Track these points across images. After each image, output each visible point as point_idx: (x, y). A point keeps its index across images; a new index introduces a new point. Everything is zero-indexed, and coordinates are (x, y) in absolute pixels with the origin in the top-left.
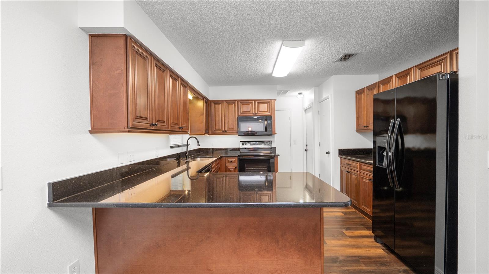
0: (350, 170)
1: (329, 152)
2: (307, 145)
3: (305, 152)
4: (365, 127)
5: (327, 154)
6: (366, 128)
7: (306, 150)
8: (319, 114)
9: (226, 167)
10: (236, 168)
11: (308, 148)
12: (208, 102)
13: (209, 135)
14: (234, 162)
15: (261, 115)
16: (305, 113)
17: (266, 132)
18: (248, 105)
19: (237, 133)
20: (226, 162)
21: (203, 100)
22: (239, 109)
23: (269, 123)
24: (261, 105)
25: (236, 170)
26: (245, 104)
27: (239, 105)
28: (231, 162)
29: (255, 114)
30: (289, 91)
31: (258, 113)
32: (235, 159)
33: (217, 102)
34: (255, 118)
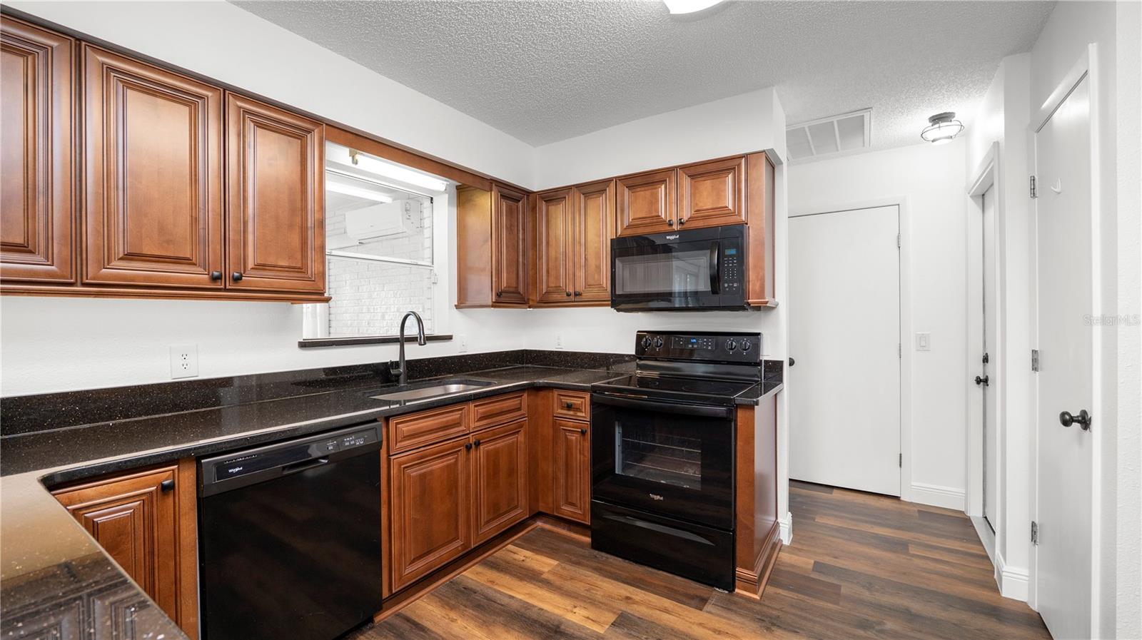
1: (1084, 413)
2: (986, 360)
3: (978, 390)
5: (1070, 424)
7: (983, 381)
8: (1034, 195)
9: (554, 423)
10: (584, 433)
11: (995, 372)
12: (528, 199)
13: (530, 307)
14: (579, 410)
15: (700, 224)
16: (981, 211)
17: (718, 294)
18: (654, 191)
19: (610, 302)
20: (555, 405)
21: (491, 191)
22: (619, 209)
23: (731, 256)
24: (706, 185)
25: (584, 440)
26: (643, 189)
27: (623, 196)
28: (569, 407)
29: (679, 222)
30: (867, 116)
31: (691, 219)
32: (583, 400)
33: (553, 196)
34: (673, 237)
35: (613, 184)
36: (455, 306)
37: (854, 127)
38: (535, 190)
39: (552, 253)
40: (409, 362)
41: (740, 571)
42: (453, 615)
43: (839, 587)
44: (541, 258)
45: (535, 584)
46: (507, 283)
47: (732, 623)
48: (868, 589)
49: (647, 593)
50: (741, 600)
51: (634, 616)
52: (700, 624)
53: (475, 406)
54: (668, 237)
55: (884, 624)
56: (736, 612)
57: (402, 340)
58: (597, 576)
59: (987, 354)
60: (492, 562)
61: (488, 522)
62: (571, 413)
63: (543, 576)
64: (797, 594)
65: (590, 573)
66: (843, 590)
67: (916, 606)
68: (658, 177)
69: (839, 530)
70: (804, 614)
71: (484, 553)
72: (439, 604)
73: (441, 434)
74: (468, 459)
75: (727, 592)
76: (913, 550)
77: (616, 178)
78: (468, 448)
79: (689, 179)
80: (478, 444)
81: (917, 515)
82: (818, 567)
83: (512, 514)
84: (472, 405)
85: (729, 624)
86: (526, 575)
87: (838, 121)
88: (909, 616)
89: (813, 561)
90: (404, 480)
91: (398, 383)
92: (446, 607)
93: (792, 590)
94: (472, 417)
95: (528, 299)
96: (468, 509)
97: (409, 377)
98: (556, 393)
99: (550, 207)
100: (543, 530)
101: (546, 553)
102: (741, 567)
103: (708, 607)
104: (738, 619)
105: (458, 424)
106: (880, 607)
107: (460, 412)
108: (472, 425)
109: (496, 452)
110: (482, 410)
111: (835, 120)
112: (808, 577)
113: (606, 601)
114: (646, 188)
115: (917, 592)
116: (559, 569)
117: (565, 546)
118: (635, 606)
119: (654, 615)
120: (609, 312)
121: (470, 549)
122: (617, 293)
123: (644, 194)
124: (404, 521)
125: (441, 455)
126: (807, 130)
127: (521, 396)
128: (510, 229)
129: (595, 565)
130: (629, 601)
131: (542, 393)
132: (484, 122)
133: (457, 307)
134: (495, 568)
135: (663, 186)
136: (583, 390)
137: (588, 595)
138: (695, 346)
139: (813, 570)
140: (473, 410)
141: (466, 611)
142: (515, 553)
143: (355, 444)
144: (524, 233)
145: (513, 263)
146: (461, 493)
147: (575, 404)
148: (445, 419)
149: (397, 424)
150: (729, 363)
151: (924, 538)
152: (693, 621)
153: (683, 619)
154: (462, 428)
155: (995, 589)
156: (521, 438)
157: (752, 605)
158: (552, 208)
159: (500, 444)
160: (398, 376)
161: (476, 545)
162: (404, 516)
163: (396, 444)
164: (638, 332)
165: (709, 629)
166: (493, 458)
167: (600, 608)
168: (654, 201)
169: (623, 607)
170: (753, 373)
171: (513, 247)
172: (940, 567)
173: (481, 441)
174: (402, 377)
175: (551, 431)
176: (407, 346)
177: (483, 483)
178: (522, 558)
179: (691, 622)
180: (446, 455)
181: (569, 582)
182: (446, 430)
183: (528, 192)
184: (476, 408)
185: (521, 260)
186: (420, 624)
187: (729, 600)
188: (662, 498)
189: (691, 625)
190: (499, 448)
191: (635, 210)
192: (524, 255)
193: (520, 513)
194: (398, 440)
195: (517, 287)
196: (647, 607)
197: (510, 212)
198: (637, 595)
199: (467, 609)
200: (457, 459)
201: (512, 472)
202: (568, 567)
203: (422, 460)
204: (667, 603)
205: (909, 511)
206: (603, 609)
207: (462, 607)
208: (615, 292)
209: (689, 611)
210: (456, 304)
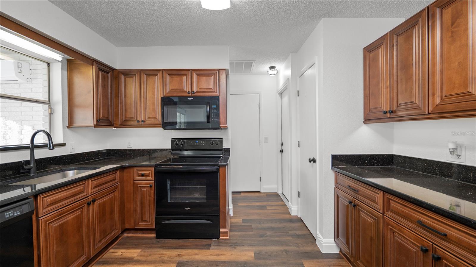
0: (357, 202)
1: (314, 158)
2: (282, 144)
3: (280, 154)
4: (386, 112)
5: (310, 162)
6: (389, 115)
7: (282, 151)
8: (298, 96)
9: (134, 184)
10: (151, 186)
11: (284, 148)
12: (113, 73)
13: (114, 128)
14: (148, 176)
15: (201, 94)
16: (280, 99)
17: (209, 123)
18: (181, 78)
19: (161, 126)
20: (135, 175)
21: (93, 65)
22: (164, 84)
23: (214, 108)
24: (203, 79)
25: (151, 190)
26: (176, 76)
27: (166, 78)
28: (143, 175)
29: (192, 93)
30: (253, 62)
31: (197, 92)
32: (150, 171)
33: (127, 73)
34: (190, 99)
35: (161, 72)
36: (67, 126)
37: (249, 66)
38: (117, 69)
39: (128, 101)
40: (37, 160)
41: (222, 230)
43: (251, 226)
44: (121, 103)
45: (131, 264)
46: (102, 115)
47: (222, 250)
48: (260, 224)
49: (187, 250)
50: (223, 240)
51: (184, 261)
52: (211, 255)
53: (92, 181)
54: (188, 99)
55: (267, 233)
56: (222, 246)
57: (32, 147)
58: (163, 250)
59: (282, 143)
60: (103, 261)
61: (99, 242)
62: (144, 178)
63: (135, 259)
64: (240, 232)
65: (158, 250)
66: (253, 226)
67: (273, 225)
68: (182, 73)
69: (246, 206)
70: (243, 239)
71: (97, 259)
73: (72, 199)
74: (88, 210)
75: (217, 239)
76: (268, 208)
77: (163, 69)
78: (89, 204)
79: (197, 75)
80: (94, 201)
81: (266, 196)
82: (244, 220)
83: (113, 234)
84: (90, 181)
85: (221, 251)
86: (125, 261)
87: (245, 63)
88: (272, 229)
89: (242, 219)
90: (49, 230)
91: (30, 174)
93: (238, 231)
94: (90, 187)
95: (114, 123)
96: (89, 237)
97: (38, 169)
98: (135, 169)
99: (126, 78)
100: (128, 237)
101: (133, 247)
102: (222, 228)
103: (212, 247)
104: (223, 248)
105: (81, 192)
106: (264, 229)
107: (83, 185)
108: (91, 191)
109: (104, 204)
110: (95, 182)
111: (244, 62)
112: (242, 225)
113: (170, 260)
114: (178, 76)
115: (273, 221)
116: (142, 253)
117: (142, 241)
118: (183, 257)
119: (192, 258)
120: (161, 129)
121: (91, 258)
122: (165, 121)
123: (176, 79)
124: (50, 255)
125: (72, 211)
126: (235, 63)
127: (116, 173)
128: (104, 87)
129: (159, 245)
130: (181, 256)
131: (126, 170)
132: (90, 28)
133: (68, 127)
134: (106, 264)
135: (185, 77)
136: (150, 166)
137: (161, 260)
138: (198, 144)
139: (243, 222)
140: (90, 183)
142: (115, 253)
143: (14, 215)
144: (111, 89)
145: (106, 105)
146: (85, 230)
147: (145, 173)
148: (74, 191)
149: (43, 198)
150: (211, 150)
151: (270, 203)
152: (208, 255)
153: (204, 255)
154: (85, 194)
155: (290, 214)
156: (116, 194)
157: (227, 241)
158: (128, 79)
159: (106, 199)
160: (29, 170)
161: (94, 255)
162: (50, 251)
163: (43, 210)
164: (172, 139)
165: (214, 255)
166: (102, 207)
167: (168, 263)
168: (181, 82)
169: (178, 259)
170: (220, 153)
171: (105, 96)
172: (275, 211)
173: (96, 199)
174: (32, 170)
175: (132, 188)
176: (36, 151)
177: (96, 222)
178: (120, 254)
179: (207, 255)
180: (75, 211)
181: (149, 257)
182: (75, 196)
183: (113, 69)
184: (92, 182)
185: (110, 103)
187: (219, 242)
188: (190, 209)
189: (207, 256)
190: (105, 201)
191: (172, 85)
192: (111, 101)
193: (116, 232)
194: (44, 207)
195: (108, 117)
196: (189, 256)
197: (104, 78)
198: (183, 252)
200: (82, 211)
201: (112, 212)
202: (146, 250)
203: (61, 215)
204: (196, 251)
205: (263, 195)
206: (169, 263)
208: (164, 121)
209: (205, 251)
210: (68, 125)
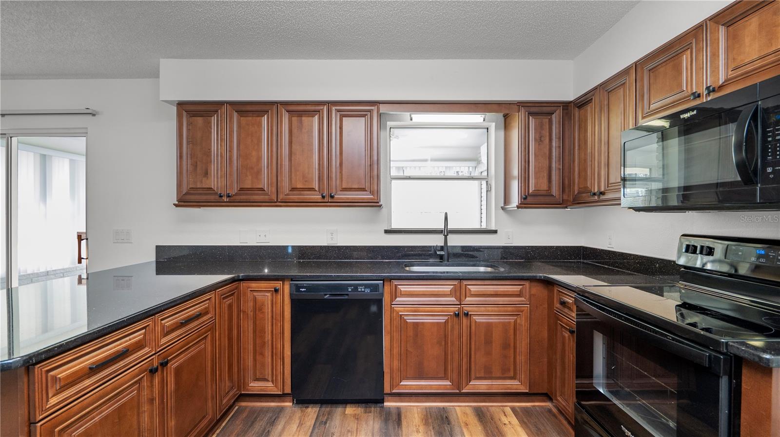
9: (555, 315)
12: (562, 110)
20: (555, 300)
21: (519, 112)
22: (637, 98)
26: (664, 64)
31: (726, 83)
34: (686, 116)
35: (632, 71)
36: (501, 207)
42: (421, 429)
46: (535, 187)
53: (467, 285)
54: (682, 116)
57: (446, 232)
60: (483, 413)
62: (566, 310)
72: (423, 416)
77: (636, 63)
78: (456, 315)
80: (466, 314)
84: (463, 284)
91: (443, 261)
92: (424, 421)
98: (556, 288)
99: (582, 111)
109: (489, 325)
110: (473, 289)
114: (668, 61)
125: (432, 314)
127: (522, 285)
128: (540, 140)
131: (549, 286)
133: (503, 208)
134: (479, 417)
135: (688, 52)
136: (571, 290)
138: (762, 260)
141: (431, 431)
142: (505, 415)
143: (364, 291)
149: (397, 285)
154: (453, 299)
156: (521, 320)
159: (494, 320)
162: (400, 346)
168: (677, 73)
171: (544, 155)
173: (471, 313)
174: (444, 256)
178: (507, 422)
180: (436, 315)
186: (401, 420)
190: (492, 322)
193: (517, 385)
195: (550, 190)
199: (432, 431)
201: (507, 346)
203: (415, 313)
207: (431, 428)
210: (503, 205)
